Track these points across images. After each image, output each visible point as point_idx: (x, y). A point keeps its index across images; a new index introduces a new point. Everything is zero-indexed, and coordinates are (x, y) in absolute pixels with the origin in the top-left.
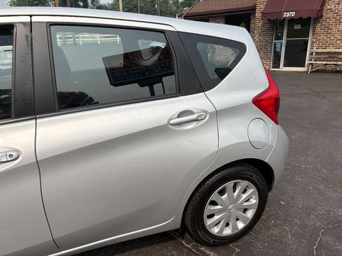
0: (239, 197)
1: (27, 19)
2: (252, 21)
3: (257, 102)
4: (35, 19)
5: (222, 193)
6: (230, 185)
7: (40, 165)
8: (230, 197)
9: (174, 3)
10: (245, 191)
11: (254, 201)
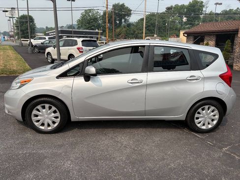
0: (210, 113)
1: (149, 44)
2: (236, 39)
3: (222, 76)
4: (151, 44)
5: (203, 109)
6: (207, 107)
7: (147, 86)
8: (206, 112)
9: (179, 22)
10: (213, 111)
11: (217, 117)
